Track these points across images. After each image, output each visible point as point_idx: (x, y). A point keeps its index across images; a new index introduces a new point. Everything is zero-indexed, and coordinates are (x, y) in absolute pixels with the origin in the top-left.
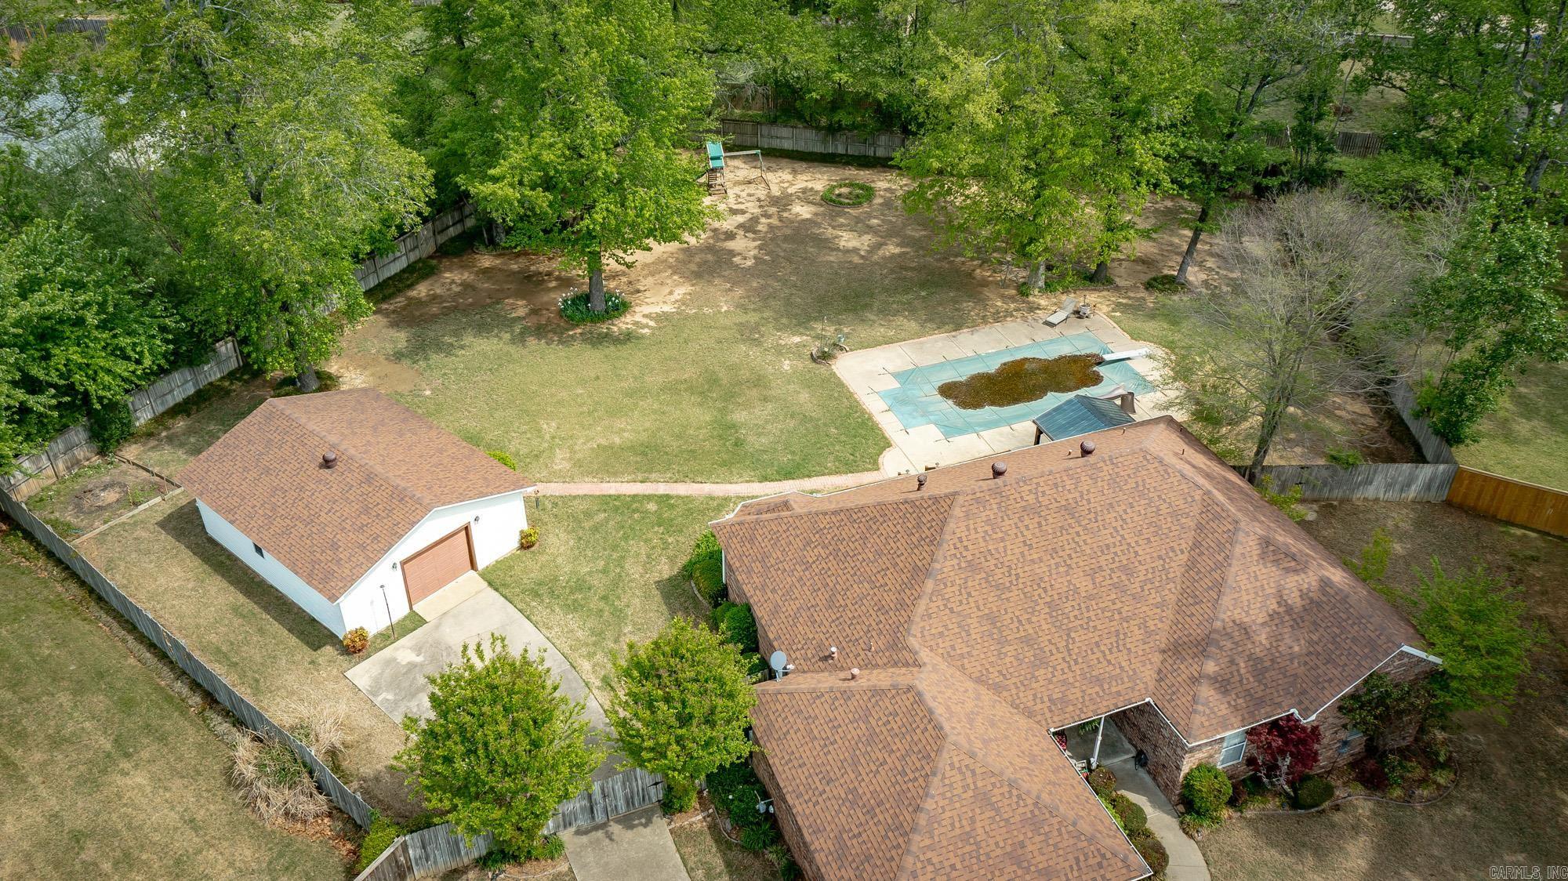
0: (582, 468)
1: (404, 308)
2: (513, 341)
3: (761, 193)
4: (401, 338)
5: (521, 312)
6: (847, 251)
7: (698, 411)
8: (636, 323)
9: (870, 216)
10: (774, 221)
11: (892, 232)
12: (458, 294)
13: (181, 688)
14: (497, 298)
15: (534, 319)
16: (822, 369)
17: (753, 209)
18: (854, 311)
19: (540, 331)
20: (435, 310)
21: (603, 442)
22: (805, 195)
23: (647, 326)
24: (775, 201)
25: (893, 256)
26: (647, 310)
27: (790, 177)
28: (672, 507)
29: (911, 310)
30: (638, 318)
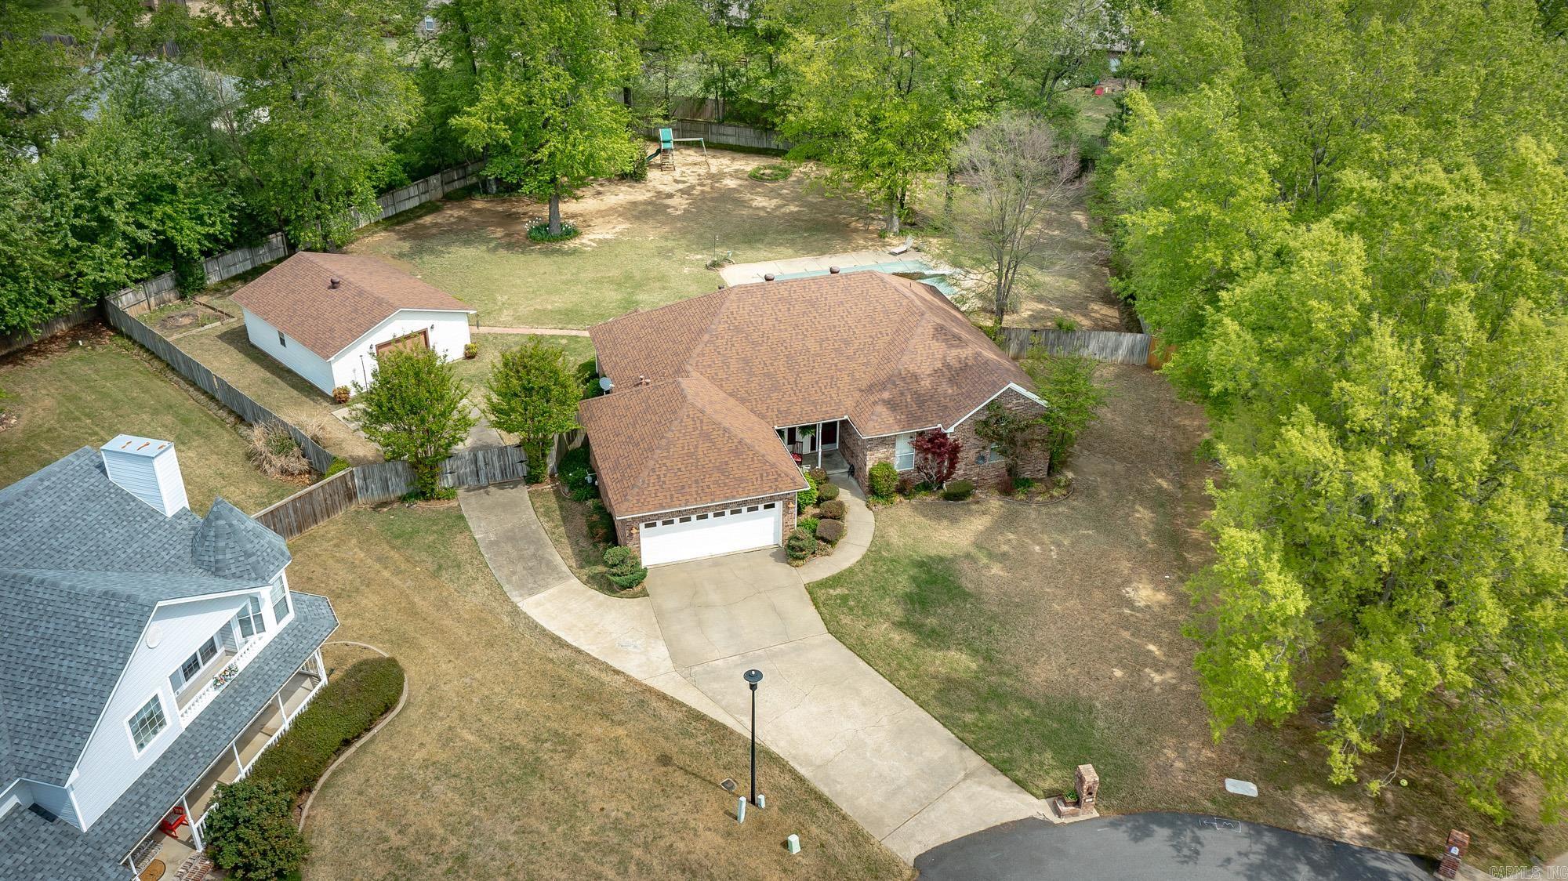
0: (519, 320)
1: (411, 230)
2: (489, 250)
3: (702, 171)
4: (406, 246)
5: (499, 235)
6: (758, 208)
7: (613, 293)
8: (582, 244)
9: (782, 188)
10: (708, 189)
11: (796, 198)
12: (452, 223)
13: (223, 414)
14: (482, 226)
15: (507, 239)
16: (712, 274)
17: (693, 180)
18: (750, 242)
19: (509, 246)
20: (434, 231)
21: (539, 307)
22: (736, 174)
23: (590, 246)
24: (711, 176)
25: (791, 213)
26: (592, 237)
27: (728, 162)
28: (578, 342)
29: (792, 243)
30: (583, 241)
